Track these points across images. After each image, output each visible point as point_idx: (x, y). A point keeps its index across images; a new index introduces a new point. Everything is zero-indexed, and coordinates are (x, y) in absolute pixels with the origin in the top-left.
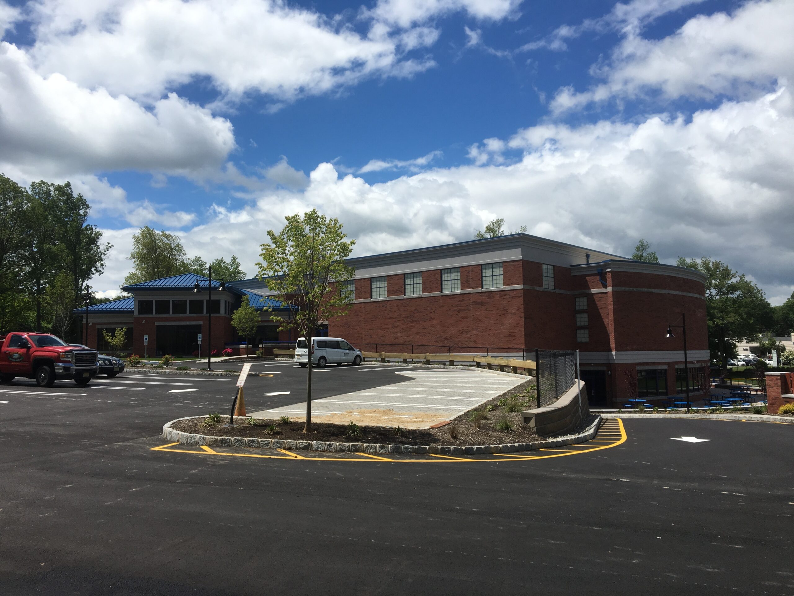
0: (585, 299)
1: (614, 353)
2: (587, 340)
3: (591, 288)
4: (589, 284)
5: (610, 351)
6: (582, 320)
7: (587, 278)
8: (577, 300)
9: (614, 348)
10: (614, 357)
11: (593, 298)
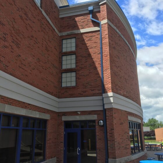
0: (73, 40)
1: (110, 94)
2: (74, 84)
3: (80, 28)
4: (78, 24)
5: (104, 93)
6: (69, 62)
10: (111, 99)
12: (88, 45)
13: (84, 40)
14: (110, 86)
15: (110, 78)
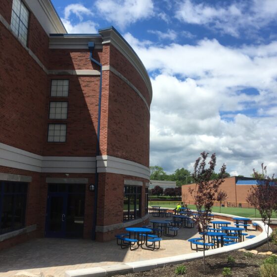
0: (66, 83)
1: (105, 157)
2: (63, 139)
3: (75, 68)
4: (74, 62)
5: (99, 155)
6: (59, 111)
7: (73, 55)
8: (54, 83)
9: (106, 150)
10: (106, 163)
11: (78, 81)
12: (84, 92)
13: (80, 85)
14: (106, 147)
15: (106, 139)
